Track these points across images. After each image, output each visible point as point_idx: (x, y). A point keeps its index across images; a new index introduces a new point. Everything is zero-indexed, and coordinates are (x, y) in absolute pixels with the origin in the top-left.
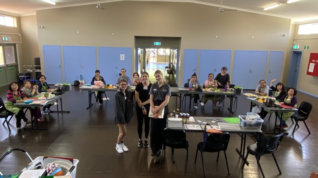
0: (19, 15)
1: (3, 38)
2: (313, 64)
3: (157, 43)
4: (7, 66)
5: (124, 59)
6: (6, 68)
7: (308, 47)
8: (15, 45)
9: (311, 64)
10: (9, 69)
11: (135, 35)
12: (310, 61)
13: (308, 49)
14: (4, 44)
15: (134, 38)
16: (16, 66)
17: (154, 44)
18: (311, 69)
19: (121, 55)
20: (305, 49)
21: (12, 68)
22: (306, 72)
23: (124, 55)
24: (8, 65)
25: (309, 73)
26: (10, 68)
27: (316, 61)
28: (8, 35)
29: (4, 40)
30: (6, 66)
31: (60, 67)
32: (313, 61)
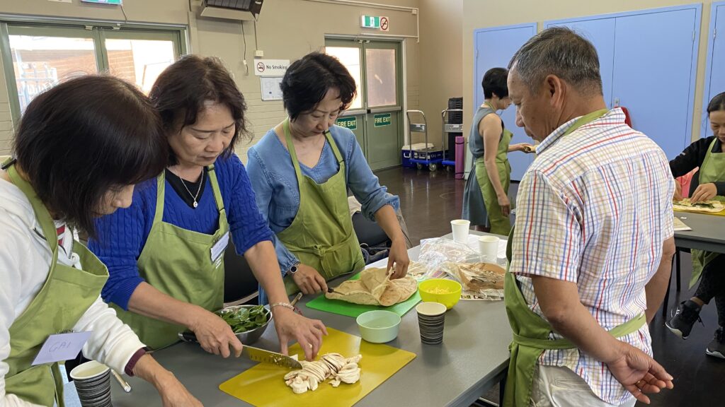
1: (363, 18)
4: (369, 111)
6: (366, 118)
8: (397, 44)
10: (377, 124)
14: (364, 40)
16: (401, 111)
21: (386, 119)
24: (372, 111)
26: (379, 120)
28: (379, 10)
29: (363, 24)
30: (366, 111)
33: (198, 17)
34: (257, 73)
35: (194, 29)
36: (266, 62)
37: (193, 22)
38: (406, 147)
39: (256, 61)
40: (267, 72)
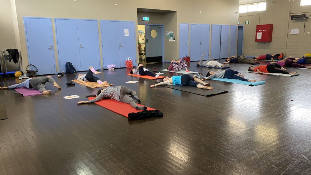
2: (261, 33)
5: (128, 35)
7: (249, 22)
9: (258, 33)
11: (137, 7)
12: (257, 31)
13: (249, 23)
15: (136, 10)
18: (259, 37)
19: (125, 30)
20: (246, 23)
22: (255, 40)
23: (128, 30)
25: (257, 40)
27: (263, 30)
31: (51, 49)
32: (260, 31)
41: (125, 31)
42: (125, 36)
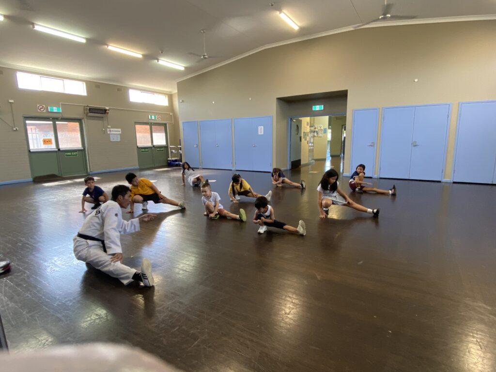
0: (170, 92)
1: (150, 116)
3: (317, 108)
4: (154, 146)
5: (263, 133)
6: (153, 148)
8: (165, 125)
10: (158, 151)
11: (278, 97)
14: (151, 123)
15: (275, 100)
16: (168, 147)
17: (313, 110)
21: (162, 149)
26: (158, 149)
28: (155, 114)
29: (150, 118)
31: (197, 146)
33: (87, 116)
34: (108, 133)
35: (85, 119)
36: (112, 129)
37: (85, 117)
38: (170, 159)
39: (108, 129)
40: (112, 133)
41: (259, 129)
42: (259, 134)
